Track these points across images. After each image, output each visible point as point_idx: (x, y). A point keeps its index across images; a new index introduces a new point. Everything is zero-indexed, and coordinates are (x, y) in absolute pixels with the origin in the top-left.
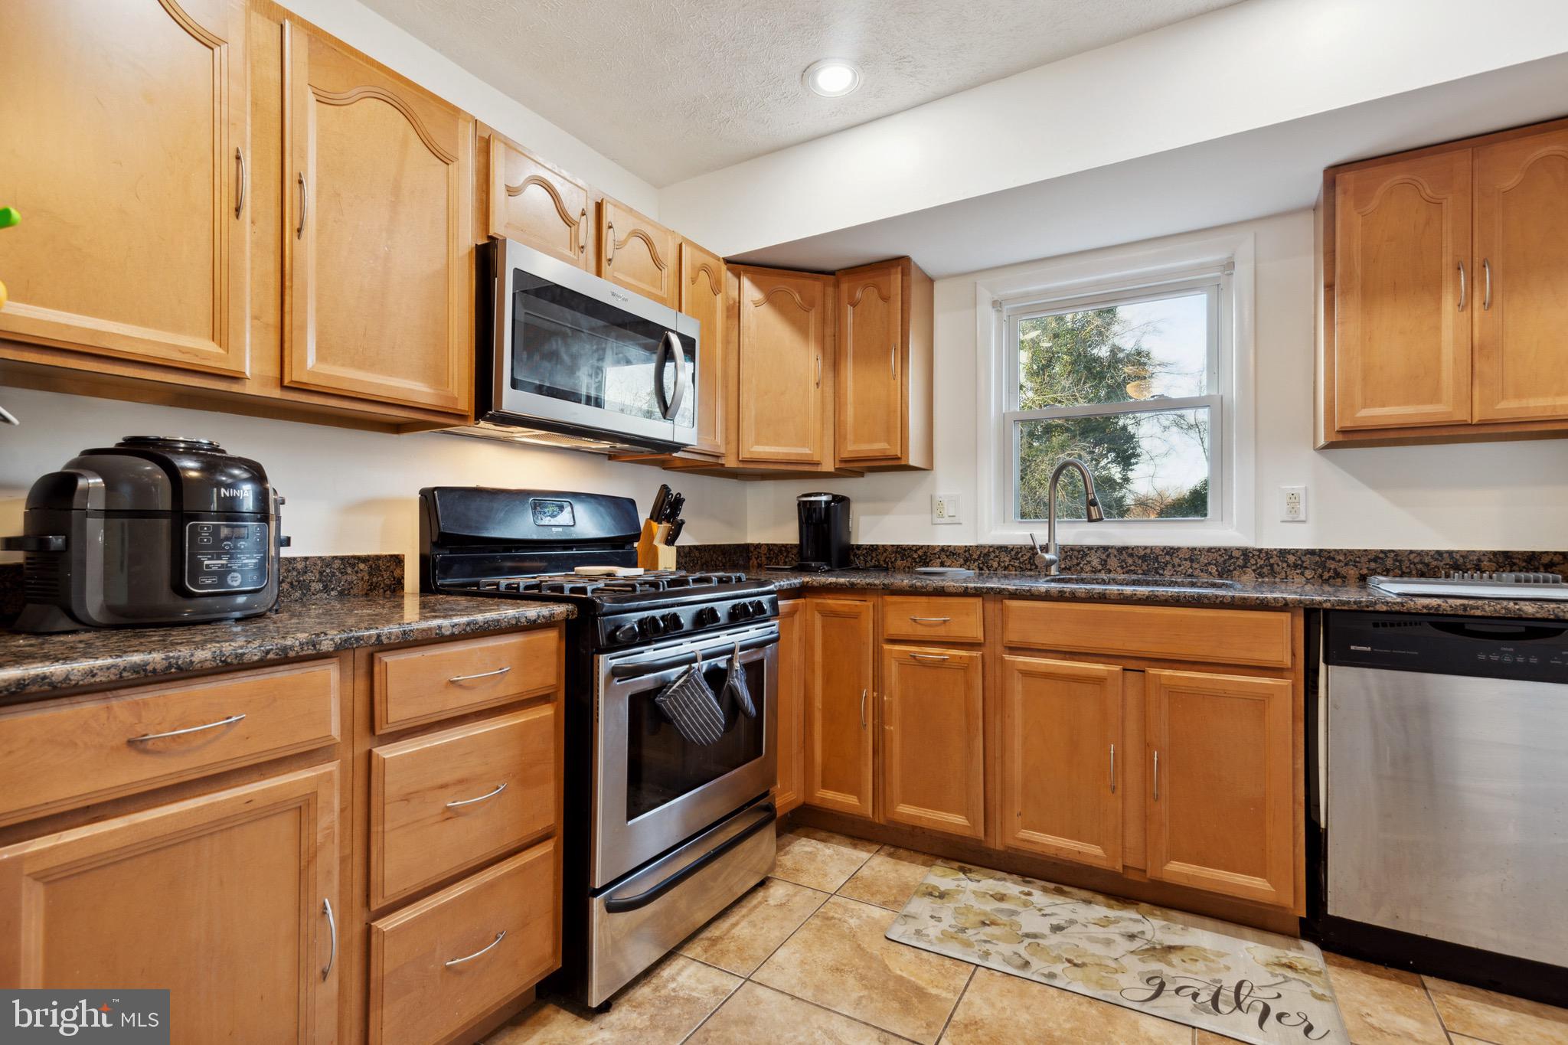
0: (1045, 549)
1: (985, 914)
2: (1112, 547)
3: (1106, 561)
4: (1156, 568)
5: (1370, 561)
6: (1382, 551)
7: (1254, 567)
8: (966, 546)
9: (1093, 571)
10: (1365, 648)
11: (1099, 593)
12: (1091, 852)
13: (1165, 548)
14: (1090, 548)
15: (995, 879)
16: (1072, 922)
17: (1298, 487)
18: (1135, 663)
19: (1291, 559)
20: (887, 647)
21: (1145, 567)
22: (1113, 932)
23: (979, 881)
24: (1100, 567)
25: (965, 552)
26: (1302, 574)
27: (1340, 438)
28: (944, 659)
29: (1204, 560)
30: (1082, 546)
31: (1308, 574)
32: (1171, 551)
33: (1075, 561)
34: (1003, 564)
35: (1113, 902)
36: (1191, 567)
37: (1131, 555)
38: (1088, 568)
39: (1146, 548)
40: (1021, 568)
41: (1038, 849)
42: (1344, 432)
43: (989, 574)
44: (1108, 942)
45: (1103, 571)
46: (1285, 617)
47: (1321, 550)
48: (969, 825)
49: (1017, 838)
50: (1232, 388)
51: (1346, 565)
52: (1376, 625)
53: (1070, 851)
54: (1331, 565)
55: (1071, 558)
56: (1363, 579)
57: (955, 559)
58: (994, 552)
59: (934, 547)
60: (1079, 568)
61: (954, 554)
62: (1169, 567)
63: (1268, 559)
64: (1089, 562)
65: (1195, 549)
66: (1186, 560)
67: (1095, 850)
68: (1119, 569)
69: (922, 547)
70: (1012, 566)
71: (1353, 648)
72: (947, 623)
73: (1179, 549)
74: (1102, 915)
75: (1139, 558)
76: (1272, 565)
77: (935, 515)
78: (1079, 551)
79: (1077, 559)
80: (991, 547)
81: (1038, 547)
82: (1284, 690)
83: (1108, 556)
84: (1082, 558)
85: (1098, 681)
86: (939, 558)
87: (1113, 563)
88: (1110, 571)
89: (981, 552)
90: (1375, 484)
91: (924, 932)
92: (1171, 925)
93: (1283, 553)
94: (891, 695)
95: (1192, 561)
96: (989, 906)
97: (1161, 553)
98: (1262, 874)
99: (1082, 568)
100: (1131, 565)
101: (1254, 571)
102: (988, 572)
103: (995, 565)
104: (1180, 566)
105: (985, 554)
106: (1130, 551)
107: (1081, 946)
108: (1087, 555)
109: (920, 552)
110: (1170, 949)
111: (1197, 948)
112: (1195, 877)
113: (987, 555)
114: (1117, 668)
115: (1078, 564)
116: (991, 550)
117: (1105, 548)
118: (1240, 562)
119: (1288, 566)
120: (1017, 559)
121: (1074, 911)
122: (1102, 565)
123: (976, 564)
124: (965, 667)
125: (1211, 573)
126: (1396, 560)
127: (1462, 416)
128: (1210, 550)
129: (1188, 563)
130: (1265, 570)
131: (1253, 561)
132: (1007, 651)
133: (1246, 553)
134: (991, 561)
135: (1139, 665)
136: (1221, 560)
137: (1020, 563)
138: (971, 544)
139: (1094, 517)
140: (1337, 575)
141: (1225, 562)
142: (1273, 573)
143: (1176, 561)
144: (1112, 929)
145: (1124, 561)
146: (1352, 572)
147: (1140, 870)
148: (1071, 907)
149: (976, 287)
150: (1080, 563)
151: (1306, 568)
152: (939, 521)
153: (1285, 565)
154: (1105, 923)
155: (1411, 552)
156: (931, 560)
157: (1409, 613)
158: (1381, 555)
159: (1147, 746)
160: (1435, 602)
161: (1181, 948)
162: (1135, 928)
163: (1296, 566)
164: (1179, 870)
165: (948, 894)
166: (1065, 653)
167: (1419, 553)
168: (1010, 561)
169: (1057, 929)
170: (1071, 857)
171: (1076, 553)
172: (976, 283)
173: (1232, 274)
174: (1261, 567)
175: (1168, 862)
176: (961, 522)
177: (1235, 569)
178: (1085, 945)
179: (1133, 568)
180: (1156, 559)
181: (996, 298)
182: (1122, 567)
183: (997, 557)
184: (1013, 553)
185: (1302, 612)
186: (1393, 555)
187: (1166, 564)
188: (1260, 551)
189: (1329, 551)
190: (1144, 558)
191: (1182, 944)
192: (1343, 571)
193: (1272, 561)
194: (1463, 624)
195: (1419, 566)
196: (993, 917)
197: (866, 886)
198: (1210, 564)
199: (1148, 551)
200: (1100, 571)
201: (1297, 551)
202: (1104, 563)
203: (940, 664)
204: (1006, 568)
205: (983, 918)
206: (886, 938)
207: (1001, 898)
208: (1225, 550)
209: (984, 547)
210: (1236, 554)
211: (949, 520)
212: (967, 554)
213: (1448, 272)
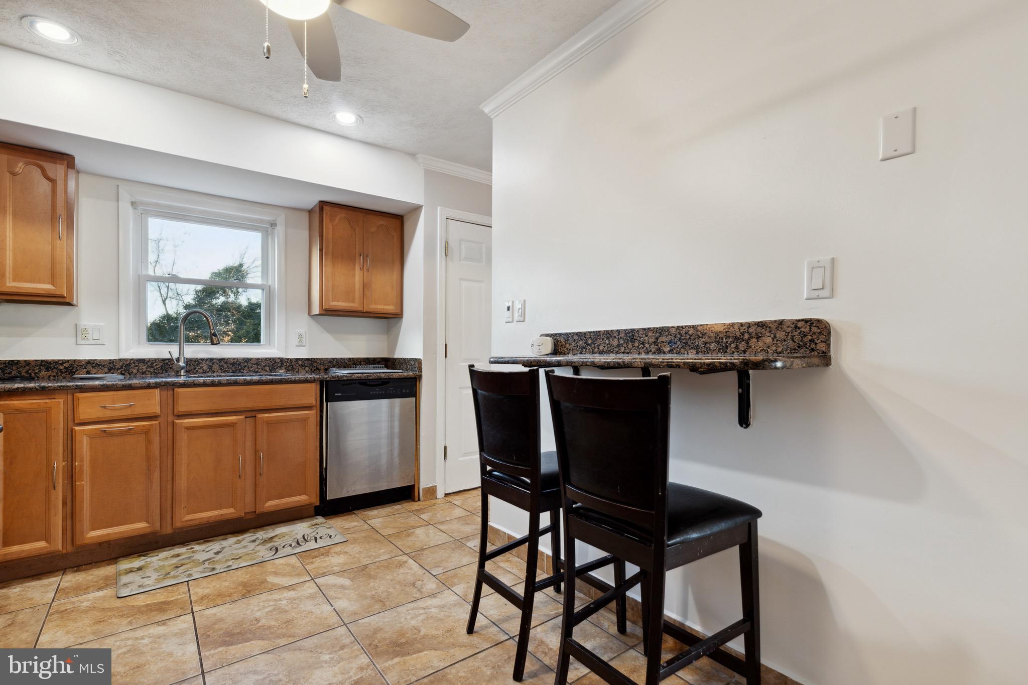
0: (178, 360)
1: (174, 564)
2: (215, 359)
3: (212, 366)
4: (240, 369)
5: (329, 362)
6: (333, 359)
7: (285, 367)
8: (110, 360)
9: (203, 372)
10: (339, 394)
11: (234, 381)
12: (228, 512)
13: (244, 359)
14: (202, 359)
15: (167, 551)
16: (223, 548)
17: (302, 331)
18: (252, 413)
19: (300, 362)
20: (77, 428)
21: (234, 369)
22: (244, 543)
23: (158, 555)
24: (208, 370)
25: (110, 363)
26: (304, 369)
27: (324, 312)
28: (130, 429)
29: (263, 364)
30: (197, 359)
31: (307, 369)
32: (247, 360)
33: (193, 367)
34: (141, 371)
35: (237, 535)
36: (257, 368)
37: (226, 363)
38: (201, 371)
39: (234, 359)
40: (155, 372)
41: (197, 522)
42: (325, 310)
43: (130, 377)
44: (245, 547)
45: (210, 372)
46: (313, 385)
47: (311, 359)
48: (149, 525)
49: (183, 521)
50: (275, 282)
51: (320, 364)
52: (343, 385)
53: (216, 516)
54: (315, 364)
55: (190, 365)
56: (326, 370)
57: (101, 368)
58: (134, 363)
59: (80, 361)
60: (195, 371)
61: (99, 365)
62: (246, 368)
63: (291, 363)
64: (201, 367)
65: (259, 359)
66: (255, 364)
67: (232, 510)
68: (219, 370)
69: (68, 361)
70: (149, 371)
71: (336, 394)
72: (133, 406)
73: (251, 359)
74: (236, 540)
75: (231, 364)
76: (292, 366)
77: (79, 338)
78: (195, 361)
79: (194, 366)
80: (132, 360)
81: (174, 359)
82: (312, 414)
83: (213, 363)
84: (197, 365)
85: (232, 425)
86: (85, 368)
87: (216, 367)
88: (214, 372)
89: (123, 364)
90: (329, 331)
91: (144, 584)
92: (268, 531)
93: (297, 360)
94: (82, 461)
95: (258, 365)
96: (175, 560)
97: (242, 361)
98: (305, 493)
99: (197, 371)
100: (226, 368)
101: (285, 368)
102: (129, 376)
103: (135, 371)
104: (252, 367)
105: (127, 365)
106: (226, 361)
107: (234, 553)
108: (200, 363)
109: (66, 365)
110: (272, 538)
111: (283, 533)
112: (278, 505)
113: (129, 365)
114: (242, 417)
115: (194, 369)
116: (132, 362)
117: (211, 359)
118: (279, 365)
119: (299, 366)
120: (152, 367)
121: (221, 544)
122: (210, 369)
123: (119, 371)
124: (147, 432)
125: (266, 371)
126: (337, 362)
127: (360, 309)
128: (266, 359)
129: (256, 366)
130: (290, 368)
131: (285, 364)
132: (176, 418)
133: (282, 360)
134: (132, 369)
135: (252, 414)
136: (271, 364)
137: (154, 369)
138: (115, 358)
139: (215, 343)
140: (317, 369)
141: (273, 365)
142: (293, 369)
143: (250, 365)
144: (243, 542)
145: (222, 366)
146: (322, 367)
147: (252, 512)
148: (218, 544)
149: (118, 188)
150: (196, 368)
151: (306, 366)
152: (83, 342)
153: (298, 365)
154: (239, 542)
155: (341, 358)
156: (78, 370)
157: (353, 380)
158: (332, 360)
159: (256, 451)
160: (360, 375)
161: (276, 536)
162: (254, 538)
163: (302, 366)
164: (272, 504)
165: (144, 567)
166: (213, 413)
167: (344, 359)
168: (147, 368)
169: (217, 553)
170: (217, 519)
171: (193, 363)
172: (118, 186)
173: (275, 228)
174: (288, 367)
175: (266, 503)
176: (104, 343)
177: (277, 368)
178: (234, 552)
179: (227, 369)
180: (240, 364)
181: (133, 200)
182: (221, 369)
183: (137, 366)
184: (149, 363)
185: (319, 382)
186: (335, 360)
187: (245, 367)
188: (288, 359)
189: (314, 359)
190: (233, 364)
191: (276, 534)
192: (319, 367)
193: (293, 364)
194: (366, 382)
195: (344, 364)
196: (180, 563)
197: (74, 589)
198: (266, 366)
199: (236, 360)
200: (208, 372)
201: (303, 359)
202: (210, 368)
203: (128, 432)
204: (143, 373)
205: (175, 566)
206: (118, 598)
207: (178, 555)
208: (273, 359)
209: (126, 360)
210: (278, 361)
211: (94, 342)
212: (111, 365)
213: (357, 256)
